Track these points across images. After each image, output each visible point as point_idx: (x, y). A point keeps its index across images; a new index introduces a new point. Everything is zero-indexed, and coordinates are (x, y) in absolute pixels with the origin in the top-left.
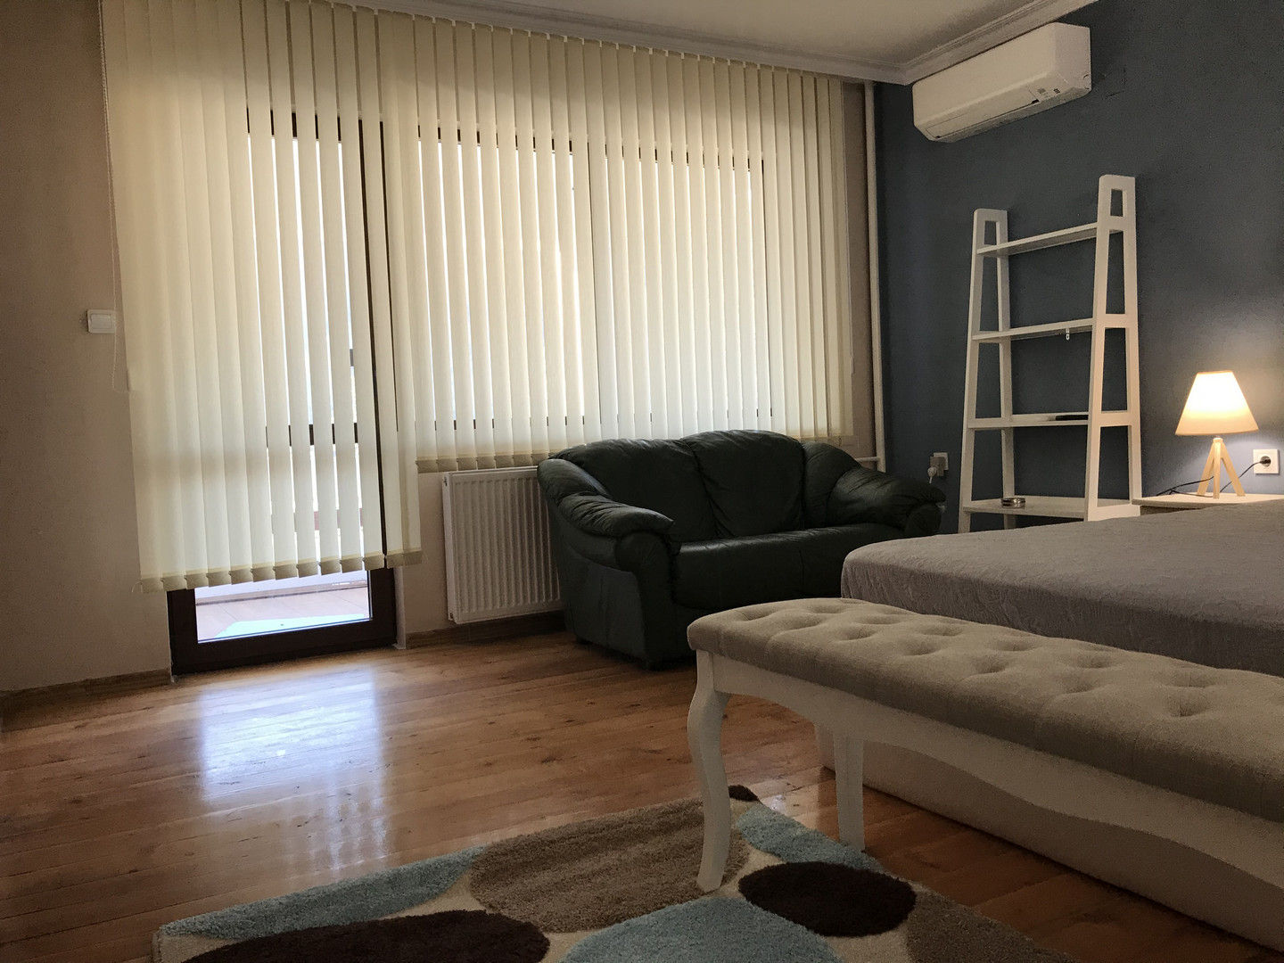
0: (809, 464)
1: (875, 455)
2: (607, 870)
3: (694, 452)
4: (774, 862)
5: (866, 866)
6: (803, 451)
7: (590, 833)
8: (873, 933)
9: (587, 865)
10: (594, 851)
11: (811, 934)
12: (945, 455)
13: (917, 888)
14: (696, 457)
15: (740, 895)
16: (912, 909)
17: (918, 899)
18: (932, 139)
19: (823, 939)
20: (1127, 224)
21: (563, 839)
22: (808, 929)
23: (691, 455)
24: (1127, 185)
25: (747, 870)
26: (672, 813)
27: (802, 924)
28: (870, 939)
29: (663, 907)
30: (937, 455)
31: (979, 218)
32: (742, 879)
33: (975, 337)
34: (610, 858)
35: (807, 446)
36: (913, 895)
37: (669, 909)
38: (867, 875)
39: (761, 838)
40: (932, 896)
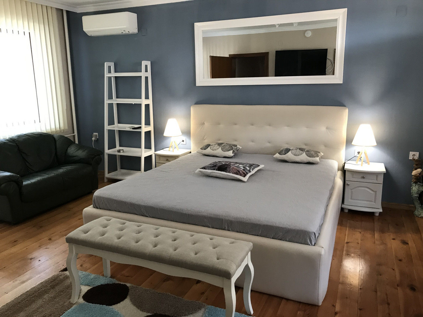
0: (57, 143)
1: (74, 133)
2: (42, 306)
3: (16, 143)
4: (89, 288)
5: (114, 282)
6: (54, 138)
7: (30, 296)
8: (122, 301)
9: (34, 306)
10: (34, 301)
11: (107, 307)
12: (97, 134)
13: (128, 285)
14: (17, 145)
15: (84, 301)
16: (129, 291)
17: (129, 288)
18: (90, 36)
19: (111, 307)
20: (149, 74)
21: (22, 301)
22: (106, 305)
23: (15, 145)
24: (148, 63)
25: (83, 293)
26: (53, 281)
27: (104, 305)
28: (122, 303)
29: (64, 313)
30: (95, 134)
31: (106, 65)
32: (83, 296)
33: (107, 102)
34: (40, 302)
35: (55, 136)
36: (128, 287)
37: (66, 312)
38: (114, 284)
39: (83, 282)
40: (133, 286)
